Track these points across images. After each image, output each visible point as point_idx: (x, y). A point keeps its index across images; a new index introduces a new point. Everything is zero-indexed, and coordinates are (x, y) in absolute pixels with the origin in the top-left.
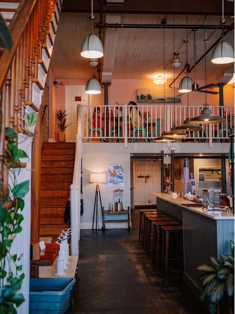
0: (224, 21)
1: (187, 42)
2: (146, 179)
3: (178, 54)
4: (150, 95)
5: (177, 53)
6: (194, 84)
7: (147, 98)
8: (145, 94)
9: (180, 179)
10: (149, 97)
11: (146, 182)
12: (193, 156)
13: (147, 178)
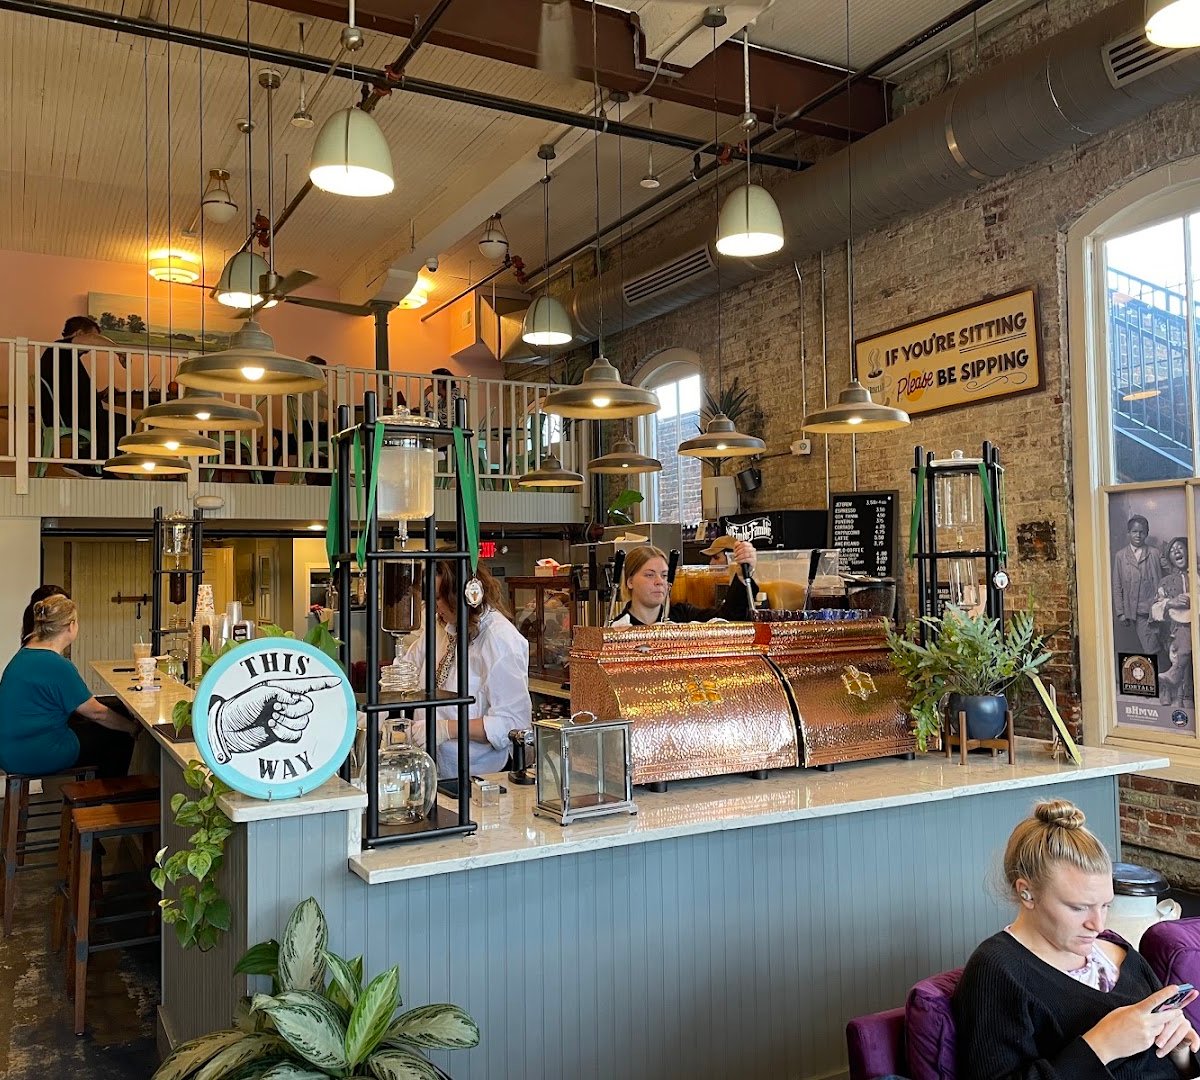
0: (354, 39)
1: (248, 131)
2: (139, 605)
3: (226, 176)
4: (140, 318)
5: (221, 172)
6: (269, 272)
7: (126, 328)
8: (121, 313)
9: (253, 605)
10: (136, 325)
11: (139, 617)
12: (292, 531)
13: (142, 603)
